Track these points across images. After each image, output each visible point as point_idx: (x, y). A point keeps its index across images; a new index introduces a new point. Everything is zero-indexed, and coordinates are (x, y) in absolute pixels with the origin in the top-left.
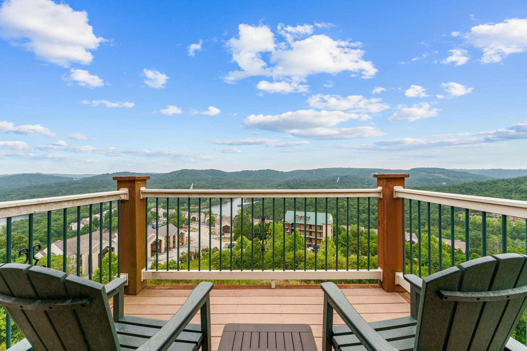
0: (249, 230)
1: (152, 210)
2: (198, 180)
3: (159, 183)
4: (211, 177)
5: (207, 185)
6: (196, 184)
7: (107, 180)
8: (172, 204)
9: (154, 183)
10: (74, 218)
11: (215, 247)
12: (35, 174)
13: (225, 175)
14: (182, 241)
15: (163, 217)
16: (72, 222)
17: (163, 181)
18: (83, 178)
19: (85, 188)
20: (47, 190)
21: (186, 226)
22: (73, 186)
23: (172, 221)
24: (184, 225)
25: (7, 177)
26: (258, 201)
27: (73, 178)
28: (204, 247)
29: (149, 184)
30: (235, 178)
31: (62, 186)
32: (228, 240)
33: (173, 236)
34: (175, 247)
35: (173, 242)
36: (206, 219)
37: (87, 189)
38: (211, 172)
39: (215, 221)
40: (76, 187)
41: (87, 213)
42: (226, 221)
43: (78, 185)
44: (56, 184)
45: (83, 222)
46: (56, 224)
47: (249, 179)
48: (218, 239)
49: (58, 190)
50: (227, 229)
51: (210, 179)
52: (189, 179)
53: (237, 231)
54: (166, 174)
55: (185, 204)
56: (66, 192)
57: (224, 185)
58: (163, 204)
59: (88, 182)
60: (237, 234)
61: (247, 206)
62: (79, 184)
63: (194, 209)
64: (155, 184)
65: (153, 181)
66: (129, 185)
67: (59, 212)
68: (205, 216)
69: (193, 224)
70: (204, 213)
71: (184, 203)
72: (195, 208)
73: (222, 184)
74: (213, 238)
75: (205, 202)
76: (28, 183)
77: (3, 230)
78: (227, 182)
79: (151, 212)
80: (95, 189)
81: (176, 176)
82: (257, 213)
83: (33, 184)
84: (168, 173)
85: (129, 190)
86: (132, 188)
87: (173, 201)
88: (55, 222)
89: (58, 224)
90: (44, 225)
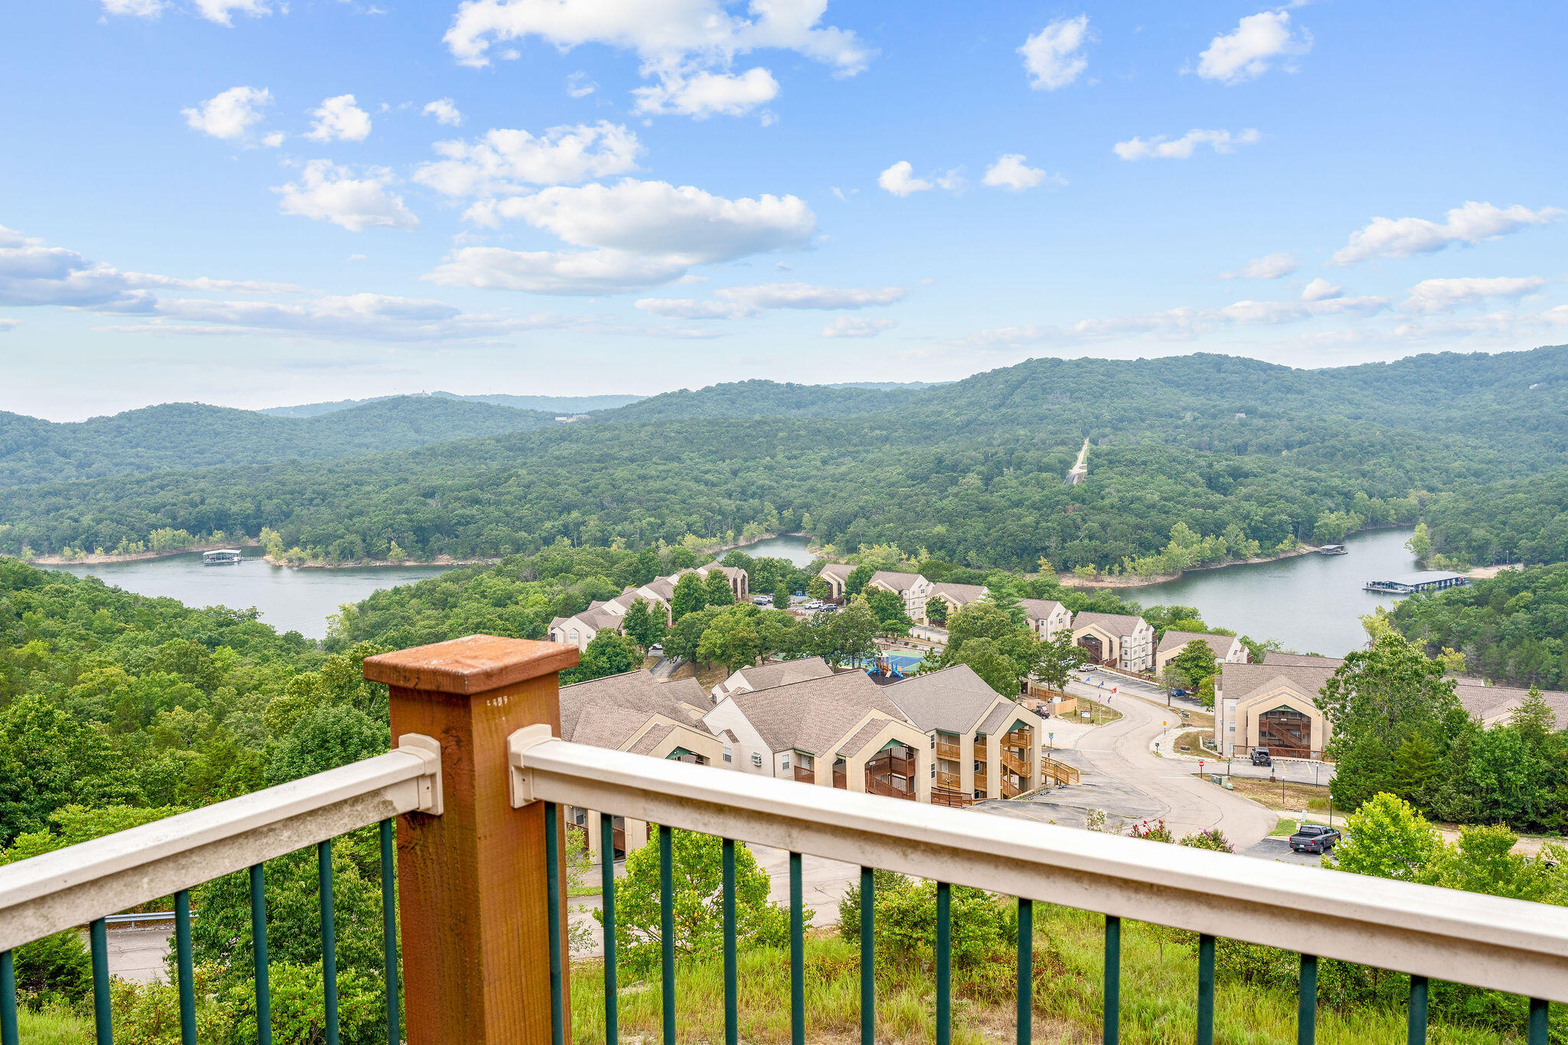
0: (1443, 753)
1: (873, 584)
2: (1118, 424)
3: (911, 441)
4: (1198, 402)
5: (1173, 451)
6: (1104, 447)
7: (681, 422)
8: (972, 554)
9: (887, 439)
10: (561, 597)
11: (1210, 830)
12: (430, 398)
13: (1289, 390)
14: (1022, 766)
15: (926, 621)
16: (555, 613)
17: (928, 426)
18: (589, 413)
19: (598, 461)
20: (470, 465)
21: (1045, 684)
22: (554, 450)
23: (973, 650)
24: (1032, 679)
25: (351, 410)
26: (1519, 567)
27: (554, 415)
28: (1139, 823)
29: (861, 443)
30: (1352, 410)
31: (520, 449)
32: (1292, 801)
33: (972, 735)
34: (985, 794)
35: (976, 768)
36: (1162, 658)
37: (606, 468)
38: (1198, 371)
39: (1216, 676)
40: (565, 453)
41: (608, 576)
42: (1283, 679)
43: (575, 447)
44: (498, 441)
45: (592, 616)
46: (502, 619)
47: (1455, 413)
48: (1230, 785)
49: (504, 471)
50: (1289, 727)
51: (1188, 417)
52: (1067, 415)
53: (1359, 757)
54: (942, 386)
55: (1043, 561)
56: (531, 477)
57: (1279, 451)
58: (931, 552)
59: (608, 434)
60: (1355, 771)
61: (1438, 594)
62: (577, 441)
63: (1089, 591)
64: (888, 446)
65: (880, 428)
66: (441, 715)
67: (510, 567)
68: (1157, 639)
69: (1083, 677)
70: (1148, 617)
71: (1037, 551)
72: (1100, 584)
73: (1265, 449)
74: (1201, 775)
75: (1159, 553)
76: (412, 435)
77: (348, 623)
78: (1301, 436)
79: (873, 593)
80: (633, 466)
81: (997, 402)
82: (1512, 646)
83: (426, 438)
84: (952, 385)
85: (443, 750)
86: (459, 742)
87: (977, 537)
88: (499, 610)
89: (507, 620)
90: (463, 615)
